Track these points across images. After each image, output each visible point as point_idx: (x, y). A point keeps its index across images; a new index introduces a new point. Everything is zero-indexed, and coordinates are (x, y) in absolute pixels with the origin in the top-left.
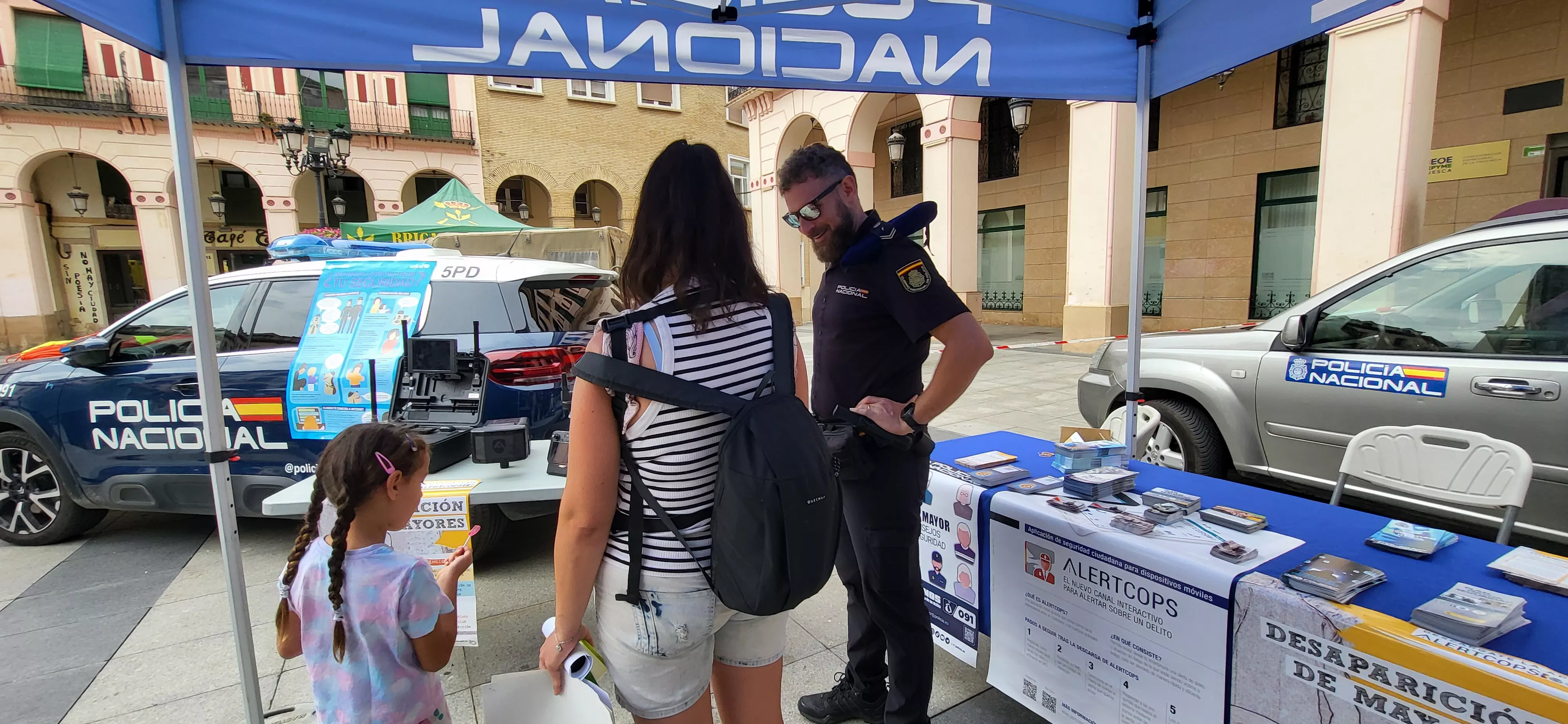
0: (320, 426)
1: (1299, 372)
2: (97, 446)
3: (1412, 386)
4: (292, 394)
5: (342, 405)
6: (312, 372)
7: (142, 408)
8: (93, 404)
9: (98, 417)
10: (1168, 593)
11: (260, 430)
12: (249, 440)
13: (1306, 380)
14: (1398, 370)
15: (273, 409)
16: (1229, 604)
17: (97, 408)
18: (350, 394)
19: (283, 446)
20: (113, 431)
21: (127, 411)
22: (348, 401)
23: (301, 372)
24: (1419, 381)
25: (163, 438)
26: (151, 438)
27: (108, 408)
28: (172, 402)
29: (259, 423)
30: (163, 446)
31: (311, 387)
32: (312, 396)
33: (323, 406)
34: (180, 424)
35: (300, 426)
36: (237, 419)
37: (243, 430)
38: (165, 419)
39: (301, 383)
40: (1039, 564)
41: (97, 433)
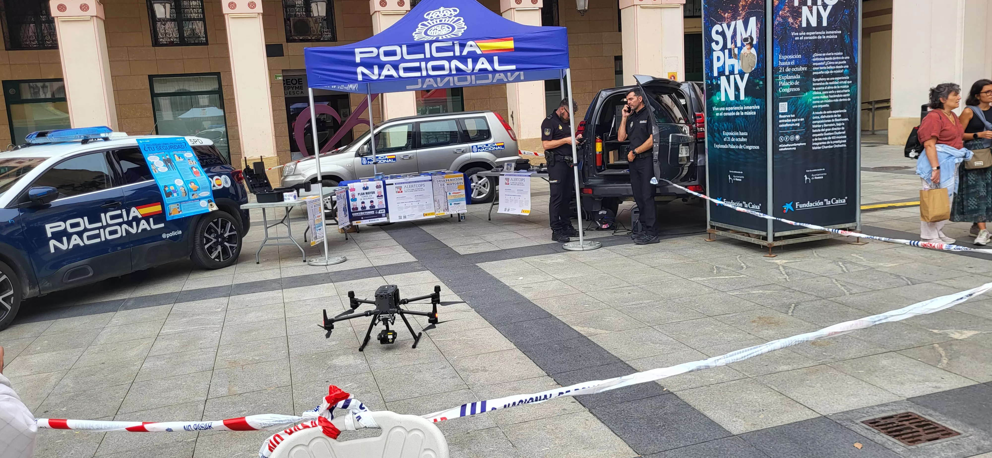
0: (179, 212)
1: (365, 162)
2: (52, 250)
3: (390, 160)
4: (166, 200)
5: (189, 200)
6: (172, 188)
7: (84, 222)
8: (48, 226)
9: (52, 233)
10: (423, 183)
11: (151, 220)
12: (146, 226)
13: (367, 164)
14: (386, 157)
15: (157, 208)
16: (431, 180)
17: (51, 228)
18: (193, 195)
19: (162, 225)
20: (65, 239)
21: (73, 226)
22: (193, 198)
23: (167, 189)
24: (391, 159)
25: (98, 236)
26: (89, 238)
27: (60, 226)
28: (103, 215)
29: (151, 216)
30: (98, 240)
31: (175, 195)
32: (176, 198)
33: (180, 202)
34: (108, 225)
35: (170, 214)
36: (140, 216)
37: (143, 222)
38: (99, 225)
39: (169, 194)
40: (399, 190)
41: (52, 243)
